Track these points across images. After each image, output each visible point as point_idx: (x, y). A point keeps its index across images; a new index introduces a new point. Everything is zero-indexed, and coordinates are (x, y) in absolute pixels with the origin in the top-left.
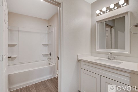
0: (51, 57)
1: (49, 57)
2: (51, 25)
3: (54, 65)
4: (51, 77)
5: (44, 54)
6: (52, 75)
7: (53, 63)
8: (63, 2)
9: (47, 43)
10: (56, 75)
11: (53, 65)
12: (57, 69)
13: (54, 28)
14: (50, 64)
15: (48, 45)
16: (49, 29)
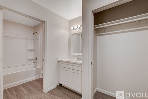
0: (36, 61)
1: (35, 61)
2: (37, 32)
3: (40, 67)
4: (37, 78)
5: (30, 58)
6: (37, 76)
7: (39, 66)
8: (47, 21)
9: (32, 49)
10: (42, 76)
11: (38, 67)
12: (43, 70)
13: (39, 36)
14: (35, 67)
15: (33, 50)
16: (35, 36)
